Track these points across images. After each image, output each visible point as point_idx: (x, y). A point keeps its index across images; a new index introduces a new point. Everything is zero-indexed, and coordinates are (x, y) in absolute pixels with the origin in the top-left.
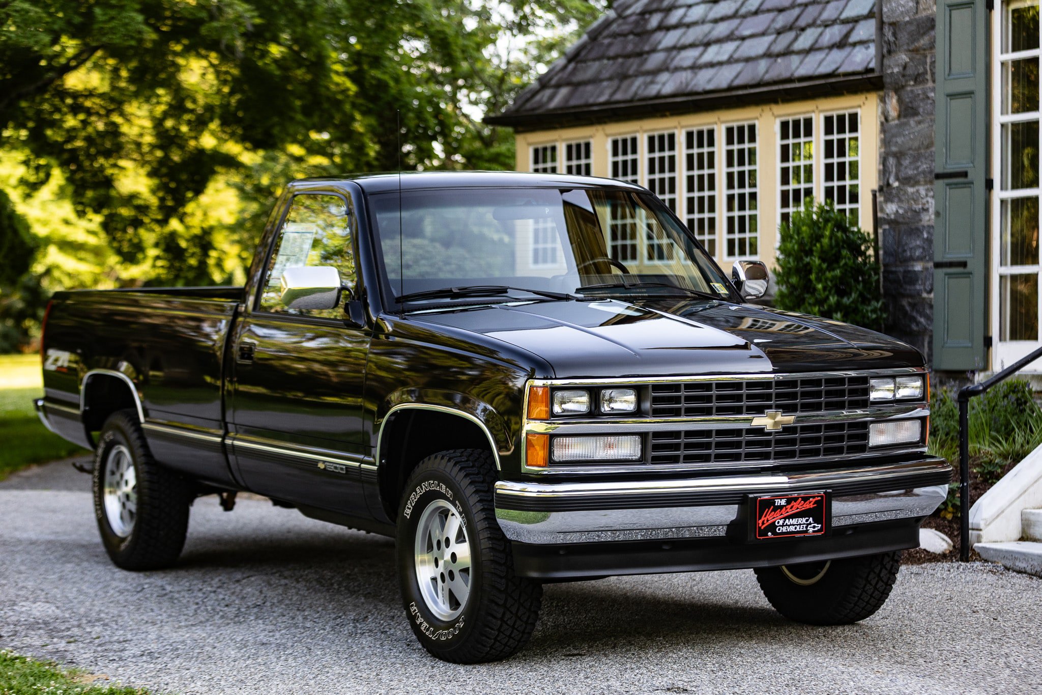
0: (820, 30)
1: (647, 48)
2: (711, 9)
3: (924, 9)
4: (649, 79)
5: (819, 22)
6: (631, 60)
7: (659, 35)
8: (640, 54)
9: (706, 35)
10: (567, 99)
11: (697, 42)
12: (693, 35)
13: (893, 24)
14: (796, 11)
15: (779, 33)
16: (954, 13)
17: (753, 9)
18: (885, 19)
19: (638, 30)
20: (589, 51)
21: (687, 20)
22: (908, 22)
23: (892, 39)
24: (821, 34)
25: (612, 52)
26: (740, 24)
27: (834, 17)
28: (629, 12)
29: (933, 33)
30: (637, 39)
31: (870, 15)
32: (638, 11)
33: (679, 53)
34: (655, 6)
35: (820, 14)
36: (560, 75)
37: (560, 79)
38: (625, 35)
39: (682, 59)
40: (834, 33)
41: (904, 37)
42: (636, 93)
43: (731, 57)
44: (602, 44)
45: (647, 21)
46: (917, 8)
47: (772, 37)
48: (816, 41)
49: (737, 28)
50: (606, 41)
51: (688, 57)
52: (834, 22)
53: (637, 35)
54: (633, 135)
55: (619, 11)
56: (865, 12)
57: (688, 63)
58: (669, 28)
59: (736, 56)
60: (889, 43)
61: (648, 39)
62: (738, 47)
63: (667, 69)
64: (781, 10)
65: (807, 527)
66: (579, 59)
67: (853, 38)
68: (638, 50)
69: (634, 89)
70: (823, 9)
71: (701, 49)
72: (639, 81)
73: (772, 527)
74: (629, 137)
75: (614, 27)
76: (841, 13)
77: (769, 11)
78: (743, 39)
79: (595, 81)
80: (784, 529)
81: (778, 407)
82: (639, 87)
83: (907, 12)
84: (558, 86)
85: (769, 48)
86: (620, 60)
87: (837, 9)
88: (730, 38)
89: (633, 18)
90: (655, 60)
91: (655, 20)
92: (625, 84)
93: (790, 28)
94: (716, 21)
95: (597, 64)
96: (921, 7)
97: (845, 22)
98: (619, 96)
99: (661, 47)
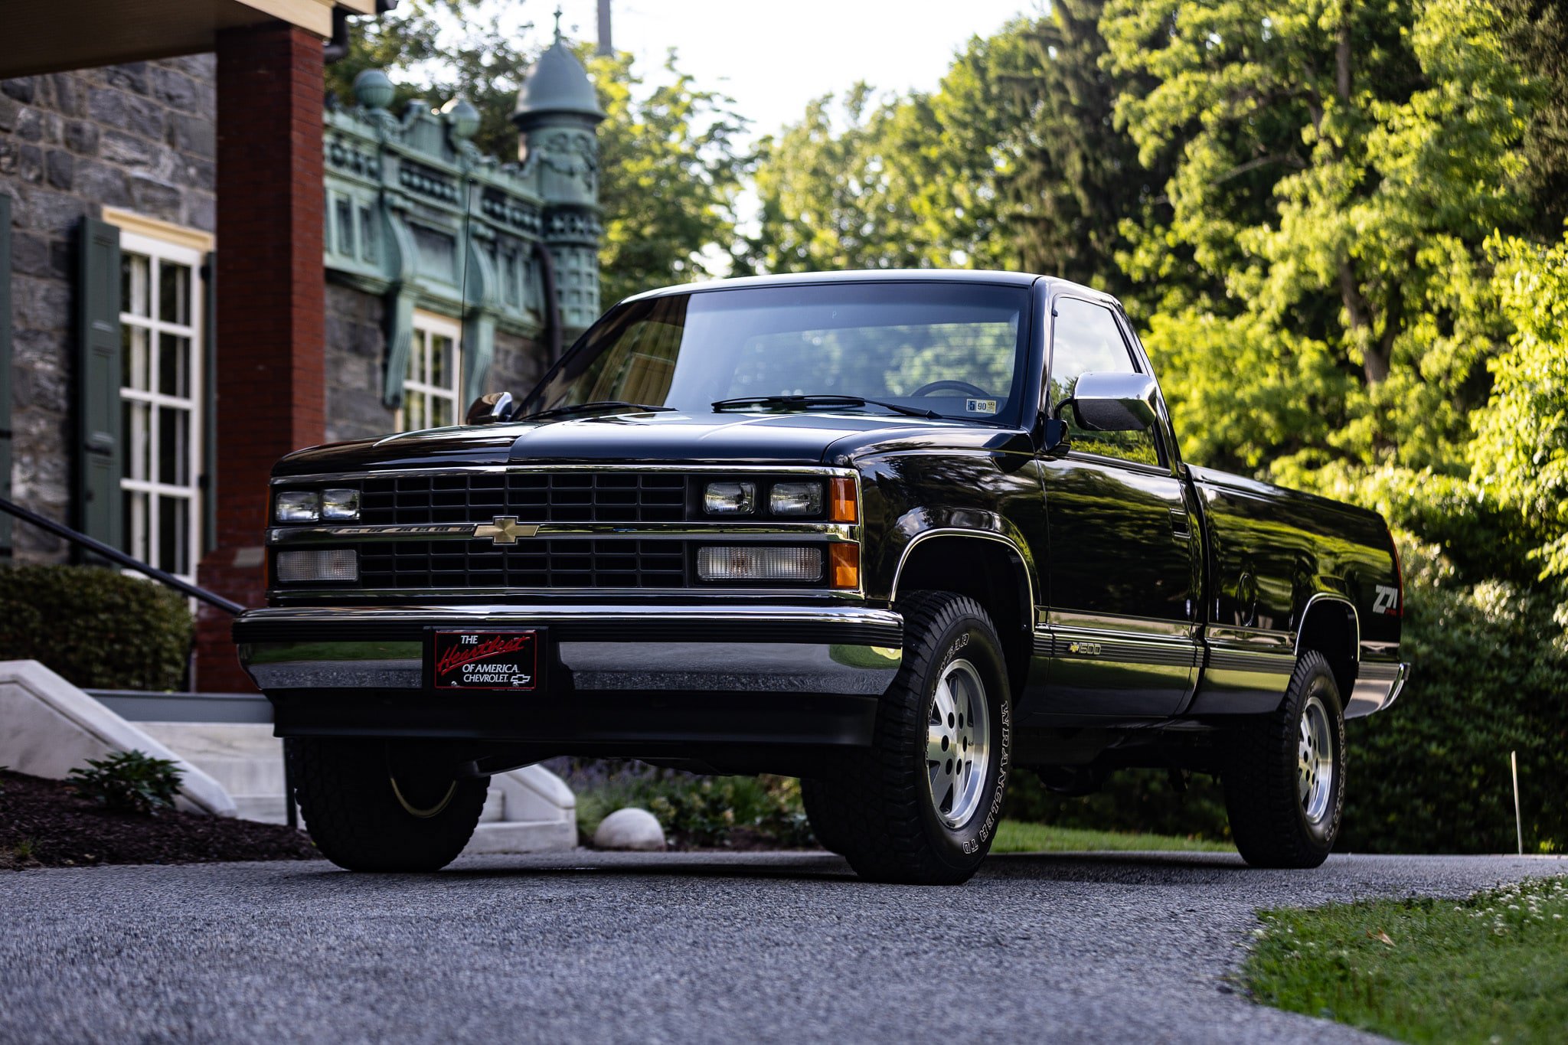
65: (509, 678)
73: (458, 674)
80: (475, 678)
81: (512, 512)
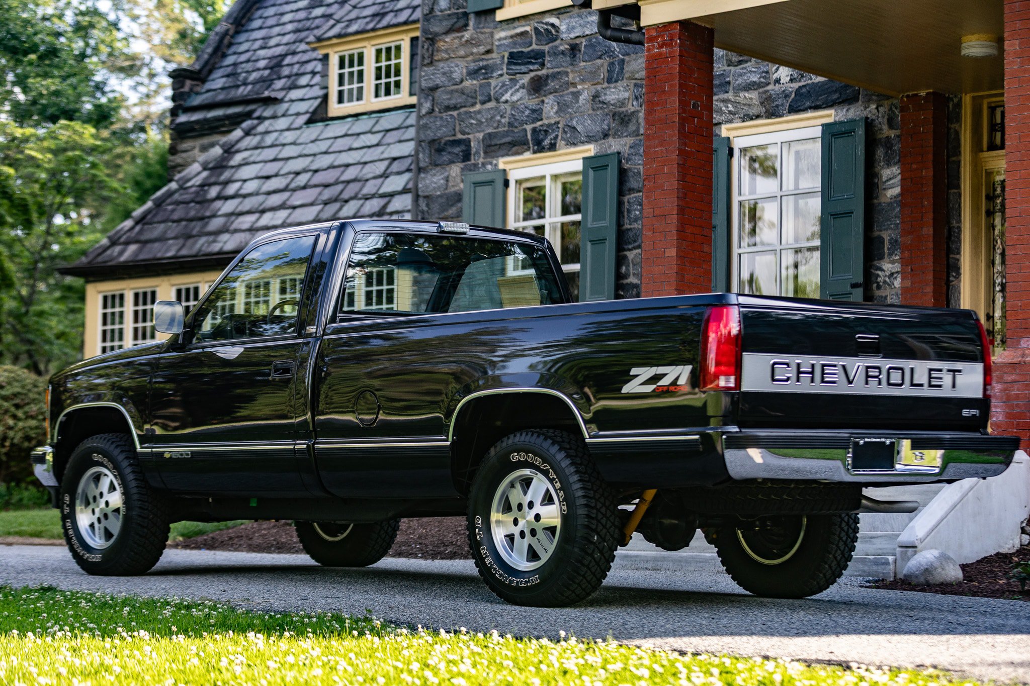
0: (361, 202)
1: (208, 214)
2: (264, 183)
3: (453, 186)
4: (211, 238)
5: (360, 196)
6: (194, 223)
7: (218, 204)
8: (202, 218)
9: (261, 204)
10: (136, 253)
11: (253, 210)
12: (248, 204)
13: (426, 197)
14: (340, 187)
15: (326, 203)
16: (478, 188)
17: (302, 184)
18: (420, 193)
19: (198, 199)
20: (155, 215)
21: (243, 192)
22: (439, 196)
23: (425, 209)
24: (362, 206)
25: (176, 216)
26: (291, 196)
27: (373, 191)
28: (189, 184)
29: (459, 205)
30: (198, 206)
31: (405, 191)
32: (198, 183)
33: (237, 218)
34: (213, 180)
35: (361, 189)
36: (128, 234)
37: (128, 237)
38: (187, 203)
39: (240, 223)
40: (374, 205)
41: (435, 207)
42: (200, 250)
43: (284, 222)
44: (166, 210)
45: (206, 192)
46: (447, 185)
47: (320, 207)
48: (358, 211)
49: (288, 199)
50: (170, 207)
51: (246, 221)
52: (373, 196)
53: (197, 203)
54: (195, 285)
55: (181, 182)
56: (400, 188)
57: (246, 226)
58: (227, 198)
59: (289, 221)
60: (423, 212)
61: (208, 207)
62: (290, 214)
63: (227, 231)
64: (326, 186)
66: (145, 221)
67: (390, 209)
68: (200, 215)
69: (198, 246)
70: (363, 186)
71: (257, 215)
72: (203, 240)
74: (192, 286)
75: (176, 197)
76: (378, 190)
77: (316, 186)
78: (294, 208)
79: (161, 239)
82: (203, 245)
83: (439, 188)
84: (127, 243)
85: (318, 215)
86: (184, 223)
87: (375, 186)
88: (282, 206)
89: (193, 189)
90: (215, 224)
91: (213, 192)
92: (191, 241)
93: (336, 200)
94: (269, 193)
95: (162, 226)
96: (450, 184)
97: (383, 196)
98: (184, 252)
99: (220, 213)
